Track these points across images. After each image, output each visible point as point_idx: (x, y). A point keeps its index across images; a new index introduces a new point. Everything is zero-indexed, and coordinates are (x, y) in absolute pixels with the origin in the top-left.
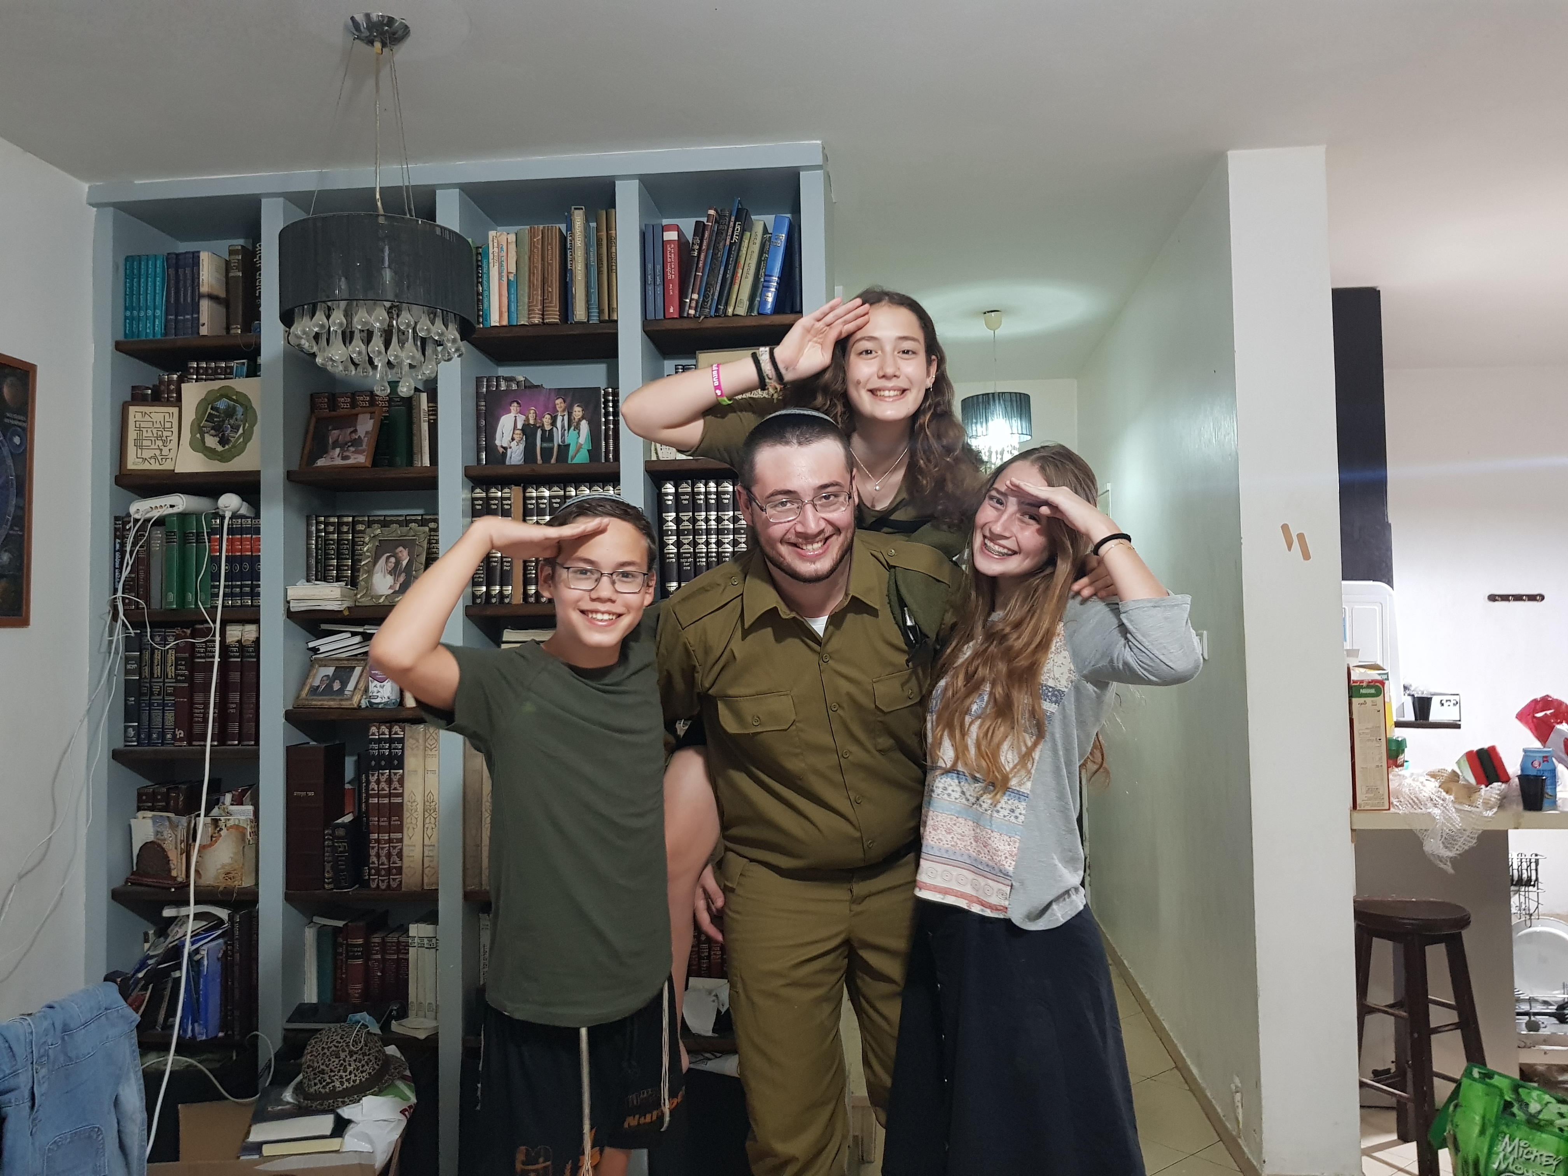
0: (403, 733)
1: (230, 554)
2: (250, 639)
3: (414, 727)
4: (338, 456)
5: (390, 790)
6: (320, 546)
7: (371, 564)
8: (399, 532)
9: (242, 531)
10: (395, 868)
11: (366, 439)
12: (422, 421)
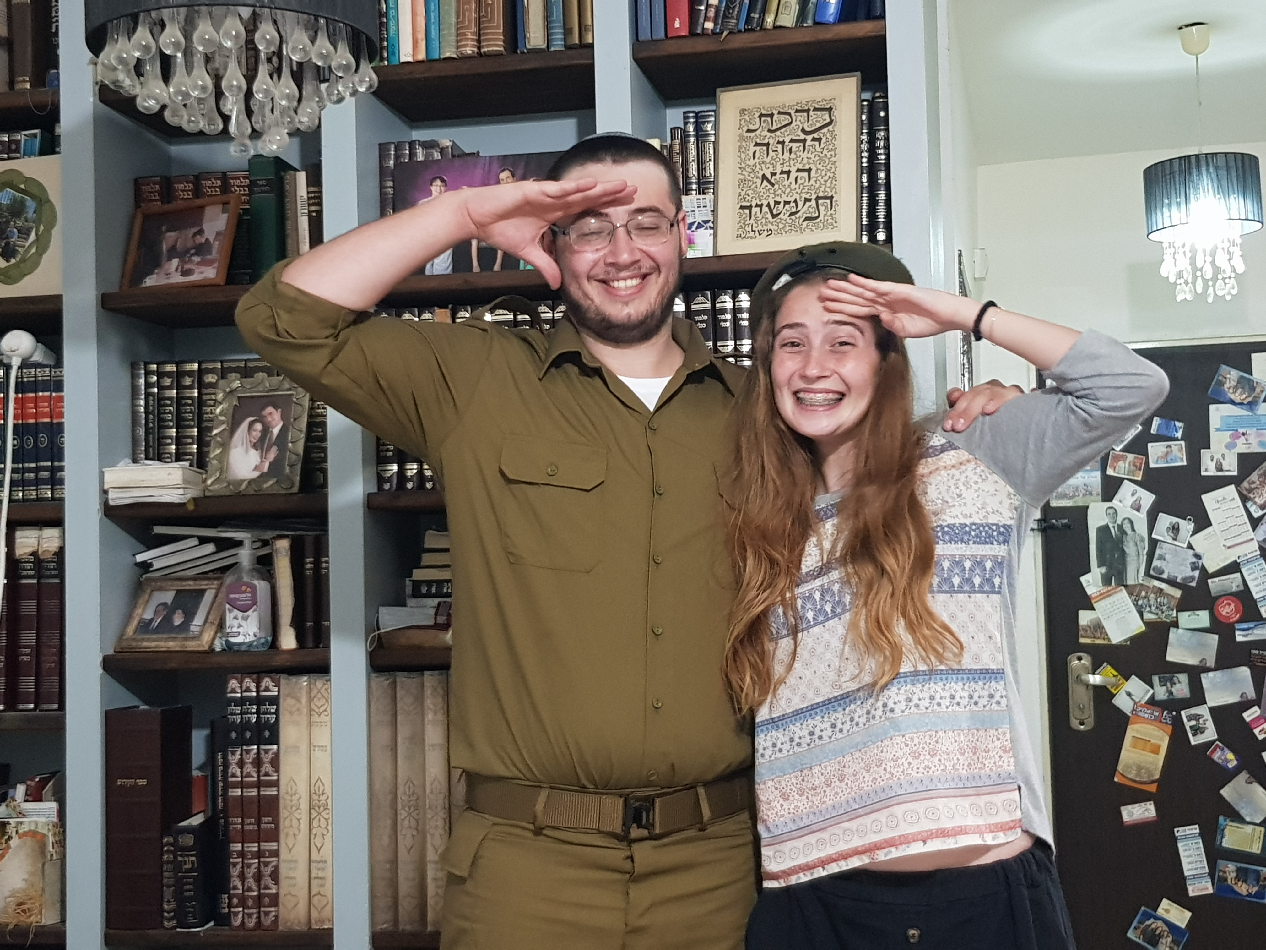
0: (276, 689)
1: (20, 422)
2: (50, 549)
3: (294, 679)
4: (177, 270)
5: (259, 776)
6: (151, 408)
7: (226, 434)
8: (268, 385)
9: (35, 386)
10: (268, 895)
11: (217, 243)
12: (299, 214)
